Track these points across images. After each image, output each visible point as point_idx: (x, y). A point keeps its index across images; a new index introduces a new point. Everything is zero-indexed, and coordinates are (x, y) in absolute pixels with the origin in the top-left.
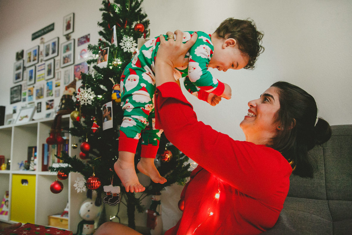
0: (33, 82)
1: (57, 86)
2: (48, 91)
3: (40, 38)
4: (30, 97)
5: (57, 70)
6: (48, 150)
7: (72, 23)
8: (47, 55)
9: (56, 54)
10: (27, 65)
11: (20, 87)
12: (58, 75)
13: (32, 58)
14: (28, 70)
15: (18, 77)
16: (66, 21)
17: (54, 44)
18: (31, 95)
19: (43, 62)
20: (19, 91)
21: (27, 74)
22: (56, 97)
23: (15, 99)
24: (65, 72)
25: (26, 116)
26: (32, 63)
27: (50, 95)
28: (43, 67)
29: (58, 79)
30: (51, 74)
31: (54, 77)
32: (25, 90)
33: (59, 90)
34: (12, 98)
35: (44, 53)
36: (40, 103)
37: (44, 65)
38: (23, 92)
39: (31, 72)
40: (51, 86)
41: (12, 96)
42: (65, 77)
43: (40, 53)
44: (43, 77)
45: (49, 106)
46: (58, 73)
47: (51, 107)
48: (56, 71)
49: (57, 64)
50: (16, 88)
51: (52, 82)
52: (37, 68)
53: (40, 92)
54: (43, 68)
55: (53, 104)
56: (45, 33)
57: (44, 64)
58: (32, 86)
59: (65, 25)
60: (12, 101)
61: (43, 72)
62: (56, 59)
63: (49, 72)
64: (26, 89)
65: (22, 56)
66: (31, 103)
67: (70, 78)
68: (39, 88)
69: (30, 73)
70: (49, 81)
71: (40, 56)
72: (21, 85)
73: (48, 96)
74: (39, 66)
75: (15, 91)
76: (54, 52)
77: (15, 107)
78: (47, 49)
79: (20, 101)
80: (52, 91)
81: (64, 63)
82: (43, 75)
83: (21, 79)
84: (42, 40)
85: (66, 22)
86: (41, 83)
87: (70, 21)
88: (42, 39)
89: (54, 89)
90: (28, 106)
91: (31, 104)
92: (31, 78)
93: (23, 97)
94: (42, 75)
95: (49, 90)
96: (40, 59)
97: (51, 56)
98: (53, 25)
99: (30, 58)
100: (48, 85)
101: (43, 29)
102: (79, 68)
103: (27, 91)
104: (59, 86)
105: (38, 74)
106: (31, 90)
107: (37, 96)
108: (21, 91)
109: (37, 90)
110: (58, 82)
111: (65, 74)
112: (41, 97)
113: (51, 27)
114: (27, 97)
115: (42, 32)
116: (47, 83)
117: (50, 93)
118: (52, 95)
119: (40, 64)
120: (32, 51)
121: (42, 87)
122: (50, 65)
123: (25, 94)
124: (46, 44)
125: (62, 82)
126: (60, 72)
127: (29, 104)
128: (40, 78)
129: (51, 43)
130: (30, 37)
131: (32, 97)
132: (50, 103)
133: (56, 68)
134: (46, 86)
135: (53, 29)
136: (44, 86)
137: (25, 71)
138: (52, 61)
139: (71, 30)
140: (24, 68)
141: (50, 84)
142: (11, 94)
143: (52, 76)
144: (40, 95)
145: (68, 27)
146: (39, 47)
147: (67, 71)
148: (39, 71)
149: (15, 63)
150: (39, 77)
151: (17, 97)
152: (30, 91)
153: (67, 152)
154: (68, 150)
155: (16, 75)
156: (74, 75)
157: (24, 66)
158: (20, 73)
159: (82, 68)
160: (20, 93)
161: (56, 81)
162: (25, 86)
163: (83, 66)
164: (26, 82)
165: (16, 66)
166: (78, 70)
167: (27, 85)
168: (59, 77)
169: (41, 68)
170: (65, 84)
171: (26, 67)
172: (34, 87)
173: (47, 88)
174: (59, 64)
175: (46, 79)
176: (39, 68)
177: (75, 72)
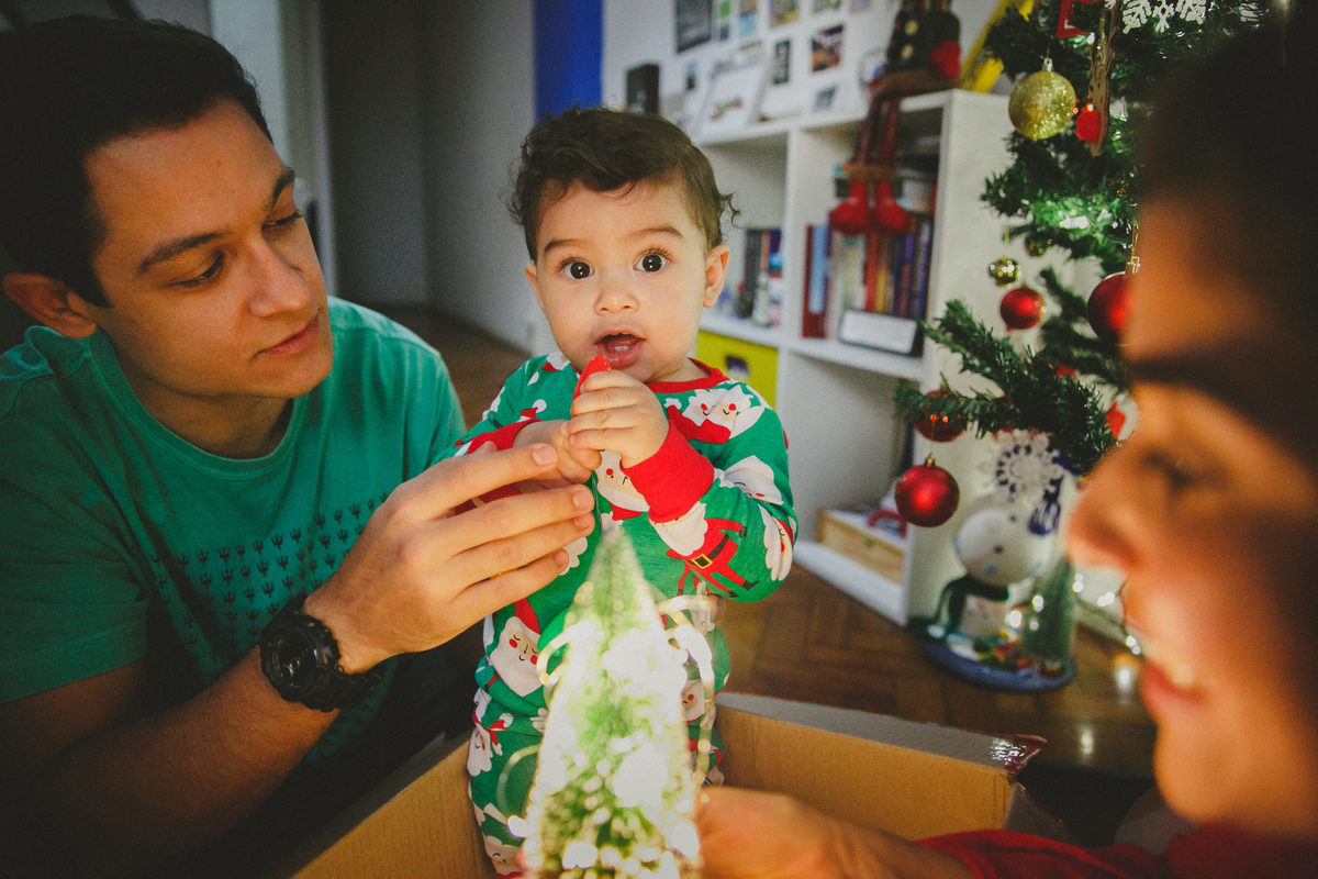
4: (745, 21)
6: (829, 252)
18: (748, 8)
22: (853, 11)
23: (692, 34)
25: (737, 103)
27: (829, 5)
34: (680, 29)
36: (787, 44)
41: (681, 19)
45: (822, 57)
47: (830, 59)
55: (838, 44)
60: (682, 39)
66: (749, 46)
73: (818, 9)
77: (691, 67)
79: (708, 39)
90: (740, 58)
91: (751, 51)
93: (719, 22)
107: (772, 10)
112: (791, 17)
114: (733, 19)
118: (838, 4)
123: (726, 8)
127: (744, 48)
131: (752, 17)
132: (827, 41)
142: (678, 10)
144: (784, 7)
151: (697, 24)
153: (907, 269)
154: (913, 261)
160: (705, 5)
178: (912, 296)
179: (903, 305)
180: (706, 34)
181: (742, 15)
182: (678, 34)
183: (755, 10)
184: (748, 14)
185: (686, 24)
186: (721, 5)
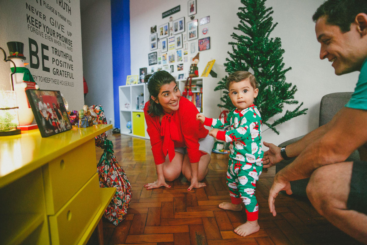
0: (166, 50)
1: (185, 54)
2: (178, 57)
3: (169, 17)
4: (164, 61)
5: (185, 42)
7: (195, 6)
8: (176, 30)
9: (183, 30)
10: (160, 37)
11: (156, 53)
12: (186, 46)
13: (164, 33)
14: (161, 41)
15: (153, 46)
16: (190, 4)
17: (181, 22)
18: (165, 59)
19: (173, 36)
20: (155, 57)
21: (160, 44)
22: (184, 62)
23: (152, 62)
24: (191, 44)
26: (164, 36)
27: (180, 61)
28: (173, 39)
29: (186, 49)
30: (180, 45)
31: (183, 47)
32: (159, 56)
33: (187, 57)
34: (149, 61)
35: (174, 29)
36: (173, 66)
37: (174, 38)
38: (158, 57)
39: (164, 42)
40: (181, 54)
41: (150, 60)
42: (191, 48)
43: (170, 29)
44: (173, 47)
45: (179, 68)
46: (186, 44)
47: (181, 69)
48: (184, 43)
49: (185, 38)
50: (152, 54)
51: (181, 51)
52: (168, 40)
53: (172, 58)
54: (173, 40)
55: (182, 67)
56: (172, 13)
57: (174, 37)
58: (165, 53)
59: (190, 8)
60: (150, 63)
61: (173, 43)
62: (184, 34)
63: (179, 43)
64: (161, 55)
65: (156, 31)
66: (165, 66)
67: (195, 48)
68: (171, 55)
69: (163, 44)
70: (179, 50)
71: (170, 31)
72: (156, 52)
73: (178, 61)
75: (152, 56)
76: (181, 28)
77: (153, 68)
78: (176, 25)
79: (157, 64)
80: (181, 57)
81: (190, 37)
82: (174, 45)
83: (156, 48)
84: (171, 19)
85: (190, 6)
86: (172, 51)
87: (194, 4)
88: (171, 17)
89: (183, 56)
91: (166, 66)
92: (164, 47)
93: (158, 61)
94: (172, 45)
95: (180, 56)
96: (170, 33)
97: (179, 31)
98: (179, 6)
99: (162, 32)
100: (178, 53)
101: (171, 10)
102: (202, 42)
104: (187, 54)
105: (169, 44)
106: (165, 56)
107: (169, 60)
108: (156, 56)
109: (170, 57)
110: (185, 51)
111: (191, 46)
112: (173, 62)
113: (178, 9)
114: (162, 61)
115: (171, 12)
116: (177, 51)
117: (180, 59)
118: (182, 61)
119: (170, 37)
120: (163, 26)
121: (174, 54)
122: (179, 39)
123: (160, 59)
124: (174, 22)
125: (189, 51)
126: (187, 44)
127: (163, 66)
128: (171, 47)
129: (178, 21)
130: (161, 16)
131: (165, 61)
132: (180, 66)
133: (184, 41)
134: (176, 53)
135: (179, 10)
136: (175, 53)
137: (158, 42)
138: (180, 35)
139: (194, 12)
140: (158, 39)
141: (179, 52)
142: (149, 58)
143: (181, 46)
144: (172, 59)
145: (192, 9)
146: (169, 23)
147: (193, 43)
148: (170, 42)
149: (150, 36)
150: (170, 47)
151: (154, 61)
152: (163, 56)
153: (198, 100)
154: (199, 99)
155: (152, 44)
156: (199, 47)
157: (158, 38)
158: (155, 43)
159: (205, 42)
160: (156, 58)
161: (184, 50)
162: (159, 53)
163: (205, 41)
164: (160, 50)
165: (152, 38)
166: (202, 43)
167: (161, 53)
168: (187, 48)
169: (172, 40)
170: (191, 53)
171: (160, 38)
172: (167, 54)
173: (177, 55)
174: (186, 38)
175: (177, 48)
176: (170, 40)
177: (199, 45)
178: (199, 104)
179: (198, 106)
180: (156, 63)
181: (163, 60)
182: (149, 62)
183: (166, 60)
184: (165, 60)
185: (151, 61)
186: (159, 58)
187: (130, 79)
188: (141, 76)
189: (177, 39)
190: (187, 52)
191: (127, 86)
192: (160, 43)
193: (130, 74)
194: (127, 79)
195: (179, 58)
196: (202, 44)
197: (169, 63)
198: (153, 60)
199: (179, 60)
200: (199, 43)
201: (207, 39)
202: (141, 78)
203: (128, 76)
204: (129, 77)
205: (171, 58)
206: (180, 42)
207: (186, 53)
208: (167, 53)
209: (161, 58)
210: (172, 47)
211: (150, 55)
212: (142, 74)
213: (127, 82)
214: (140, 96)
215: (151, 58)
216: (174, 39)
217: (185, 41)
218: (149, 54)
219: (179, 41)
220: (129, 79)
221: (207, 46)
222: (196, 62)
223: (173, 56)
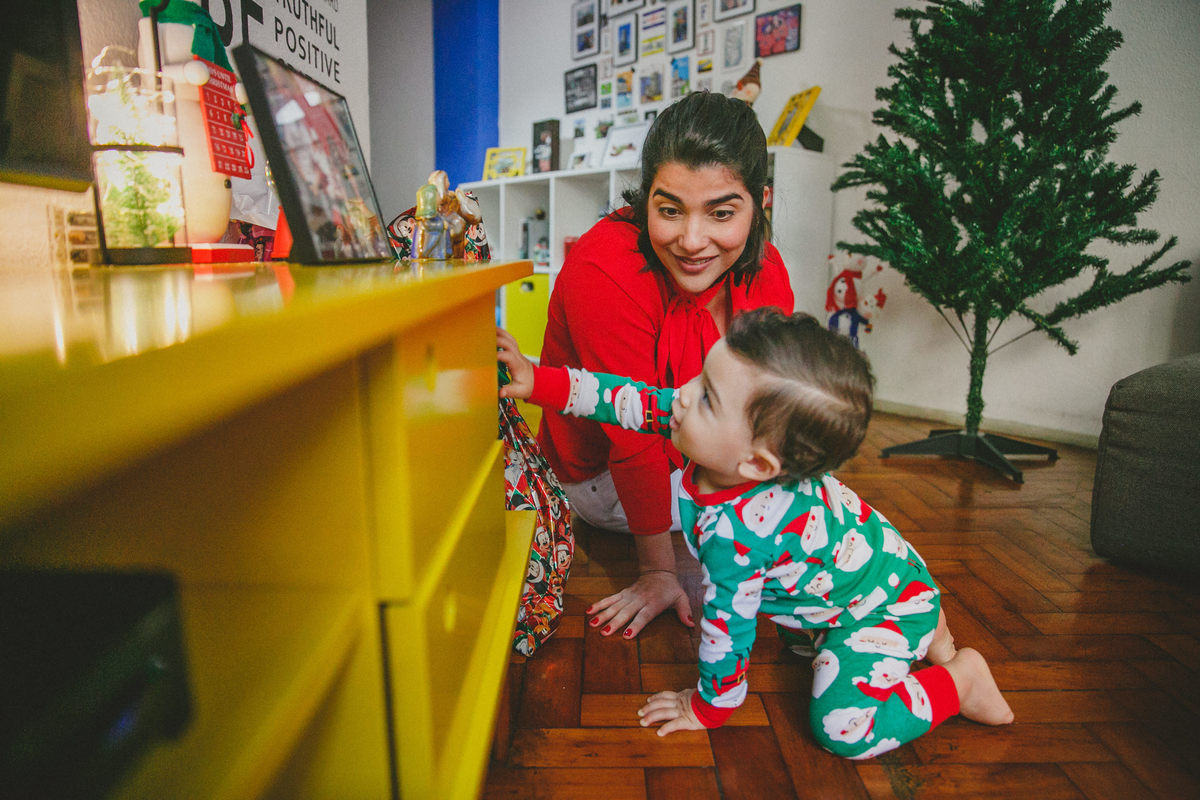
0: (630, 57)
1: (701, 70)
2: (675, 81)
4: (622, 98)
5: (704, 25)
10: (611, 10)
11: (592, 70)
12: (706, 41)
14: (614, 25)
15: (584, 43)
18: (625, 90)
19: (659, 5)
20: (588, 81)
21: (611, 37)
23: (579, 102)
24: (729, 32)
25: (630, 146)
26: (626, 6)
28: (658, 18)
29: (706, 52)
31: (694, 45)
32: (606, 77)
33: (710, 81)
34: (569, 99)
37: (662, 13)
38: (601, 82)
39: (625, 29)
40: (686, 69)
41: (570, 93)
42: (726, 48)
44: (659, 45)
46: (706, 35)
48: (699, 30)
49: (703, 12)
50: (580, 73)
51: (686, 59)
52: (641, 19)
53: (653, 84)
54: (660, 20)
57: (662, 9)
58: (627, 69)
60: (571, 106)
61: (660, 30)
64: (611, 76)
66: (626, 113)
67: (744, 49)
68: (649, 74)
69: (620, 34)
70: (677, 57)
72: (595, 66)
74: (645, 15)
75: (579, 79)
77: (579, 122)
79: (595, 106)
80: (688, 81)
81: (725, 8)
82: (659, 40)
83: (595, 49)
86: (654, 61)
89: (694, 76)
90: (620, 121)
91: (627, 116)
92: (624, 47)
93: (601, 97)
94: (656, 38)
95: (681, 79)
100: (676, 68)
102: (772, 23)
103: (614, 82)
104: (710, 69)
105: (643, 35)
106: (625, 77)
107: (643, 93)
108: (595, 80)
109: (644, 80)
110: (704, 59)
111: (728, 40)
112: (656, 98)
114: (613, 95)
116: (673, 61)
117: (682, 88)
119: (649, 8)
121: (661, 72)
122: (681, 13)
123: (607, 89)
125: (717, 60)
126: (713, 32)
127: (620, 114)
128: (650, 47)
131: (628, 96)
133: (699, 22)
134: (669, 68)
136: (664, 67)
137: (603, 29)
138: (688, 2)
140: (604, 19)
141: (681, 64)
142: (568, 87)
143: (688, 43)
144: (652, 90)
147: (735, 29)
148: (645, 28)
150: (647, 44)
151: (585, 96)
152: (621, 80)
155: (580, 37)
156: (757, 43)
157: (603, 12)
158: (592, 32)
159: (780, 22)
160: (592, 85)
161: (699, 55)
162: (606, 68)
163: (782, 20)
164: (609, 56)
165: (579, 14)
166: (768, 29)
167: (613, 66)
168: (710, 46)
169: (653, 19)
170: (727, 64)
171: (610, 14)
172: (633, 70)
173: (674, 76)
174: (709, 10)
175: (671, 50)
176: (649, 21)
177: (757, 34)
180: (593, 103)
181: (620, 94)
182: (567, 102)
183: (630, 91)
184: (625, 94)
185: (573, 96)
186: (603, 87)
187: (497, 159)
188: (537, 151)
189: (676, 14)
190: (709, 62)
191: (484, 183)
192: (609, 34)
193: (495, 144)
194: (488, 162)
195: (679, 84)
196: (771, 32)
197: (642, 102)
198: (584, 94)
199: (679, 91)
200: (759, 31)
201: (790, 14)
202: (538, 157)
203: (490, 151)
204: (494, 155)
205: (649, 86)
206: (685, 27)
207: (707, 67)
208: (635, 66)
209: (610, 85)
210: (654, 44)
211: (570, 77)
212: (543, 143)
213: (486, 172)
214: (531, 218)
215: (573, 85)
216: (663, 16)
217: (704, 21)
218: (568, 73)
219: (682, 21)
220: (492, 159)
221: (789, 38)
222: (749, 92)
223: (657, 77)
